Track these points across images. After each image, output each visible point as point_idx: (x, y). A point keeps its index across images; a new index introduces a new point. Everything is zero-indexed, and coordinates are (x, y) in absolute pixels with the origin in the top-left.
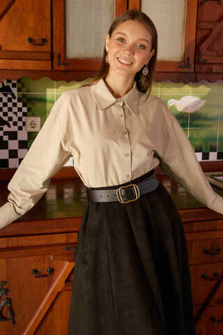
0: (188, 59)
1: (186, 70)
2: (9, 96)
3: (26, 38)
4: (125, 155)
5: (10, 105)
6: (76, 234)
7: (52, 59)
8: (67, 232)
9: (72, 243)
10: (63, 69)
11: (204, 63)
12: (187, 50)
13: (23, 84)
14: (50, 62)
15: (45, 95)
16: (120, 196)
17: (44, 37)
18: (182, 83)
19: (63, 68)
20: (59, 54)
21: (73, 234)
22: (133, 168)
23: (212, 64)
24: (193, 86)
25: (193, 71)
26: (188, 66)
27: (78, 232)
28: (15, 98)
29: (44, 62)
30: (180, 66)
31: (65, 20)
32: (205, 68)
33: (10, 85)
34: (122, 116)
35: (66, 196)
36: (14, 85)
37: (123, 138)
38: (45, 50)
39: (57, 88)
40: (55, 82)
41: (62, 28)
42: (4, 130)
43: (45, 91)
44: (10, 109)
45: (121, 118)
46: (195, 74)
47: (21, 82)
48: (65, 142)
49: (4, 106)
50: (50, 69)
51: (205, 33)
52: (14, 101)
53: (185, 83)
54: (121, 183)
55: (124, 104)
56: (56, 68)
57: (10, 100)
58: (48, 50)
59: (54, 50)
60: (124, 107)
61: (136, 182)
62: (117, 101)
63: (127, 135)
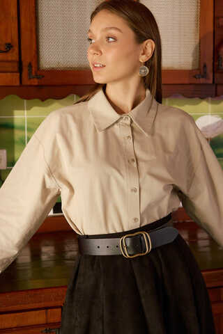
0: (205, 66)
1: (202, 81)
4: (132, 190)
6: (59, 310)
7: (20, 70)
8: (46, 308)
9: (54, 324)
10: (36, 84)
14: (18, 74)
15: (13, 118)
16: (124, 248)
17: (9, 41)
18: (197, 98)
19: (35, 82)
20: (30, 64)
21: (55, 310)
22: (142, 209)
24: (212, 103)
25: (211, 82)
26: (204, 75)
27: (61, 307)
29: (9, 74)
30: (195, 77)
31: (37, 18)
34: (129, 137)
35: (44, 258)
37: (129, 168)
38: (10, 58)
39: (28, 109)
40: (25, 101)
41: (34, 29)
43: (12, 114)
45: (127, 141)
46: (214, 87)
48: (50, 174)
50: (18, 83)
53: (203, 98)
54: (126, 230)
55: (132, 122)
56: (26, 81)
58: (14, 59)
59: (23, 58)
60: (133, 125)
61: (147, 228)
62: (121, 118)
63: (135, 163)
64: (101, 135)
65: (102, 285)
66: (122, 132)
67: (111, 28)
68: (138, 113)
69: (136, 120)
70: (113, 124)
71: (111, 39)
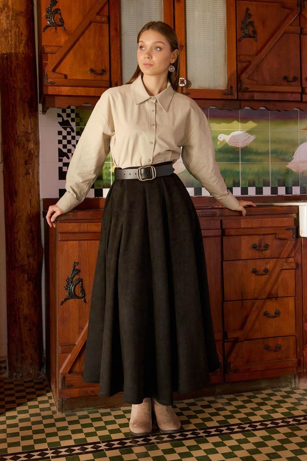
0: (231, 87)
1: (229, 97)
2: (69, 130)
3: (89, 69)
4: (150, 143)
5: (69, 138)
11: (246, 90)
12: (230, 79)
13: (81, 118)
16: (139, 175)
17: (103, 69)
20: (117, 83)
22: (154, 155)
23: (254, 92)
25: (236, 98)
26: (231, 94)
28: (73, 131)
29: (103, 88)
30: (225, 94)
32: (247, 96)
33: (69, 119)
34: (153, 111)
36: (73, 120)
37: (151, 129)
41: (119, 61)
42: (64, 161)
44: (69, 142)
45: (152, 113)
47: (79, 117)
49: (63, 139)
51: (245, 65)
52: (73, 134)
54: (143, 165)
55: (156, 101)
57: (69, 133)
58: (106, 79)
59: (112, 79)
60: (157, 104)
61: (155, 166)
62: (150, 98)
63: (154, 127)
64: (136, 107)
65: (125, 197)
66: (149, 107)
67: (159, 42)
68: (162, 95)
69: (159, 101)
70: (145, 101)
71: (158, 49)
